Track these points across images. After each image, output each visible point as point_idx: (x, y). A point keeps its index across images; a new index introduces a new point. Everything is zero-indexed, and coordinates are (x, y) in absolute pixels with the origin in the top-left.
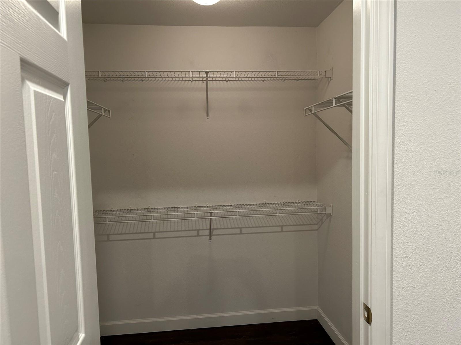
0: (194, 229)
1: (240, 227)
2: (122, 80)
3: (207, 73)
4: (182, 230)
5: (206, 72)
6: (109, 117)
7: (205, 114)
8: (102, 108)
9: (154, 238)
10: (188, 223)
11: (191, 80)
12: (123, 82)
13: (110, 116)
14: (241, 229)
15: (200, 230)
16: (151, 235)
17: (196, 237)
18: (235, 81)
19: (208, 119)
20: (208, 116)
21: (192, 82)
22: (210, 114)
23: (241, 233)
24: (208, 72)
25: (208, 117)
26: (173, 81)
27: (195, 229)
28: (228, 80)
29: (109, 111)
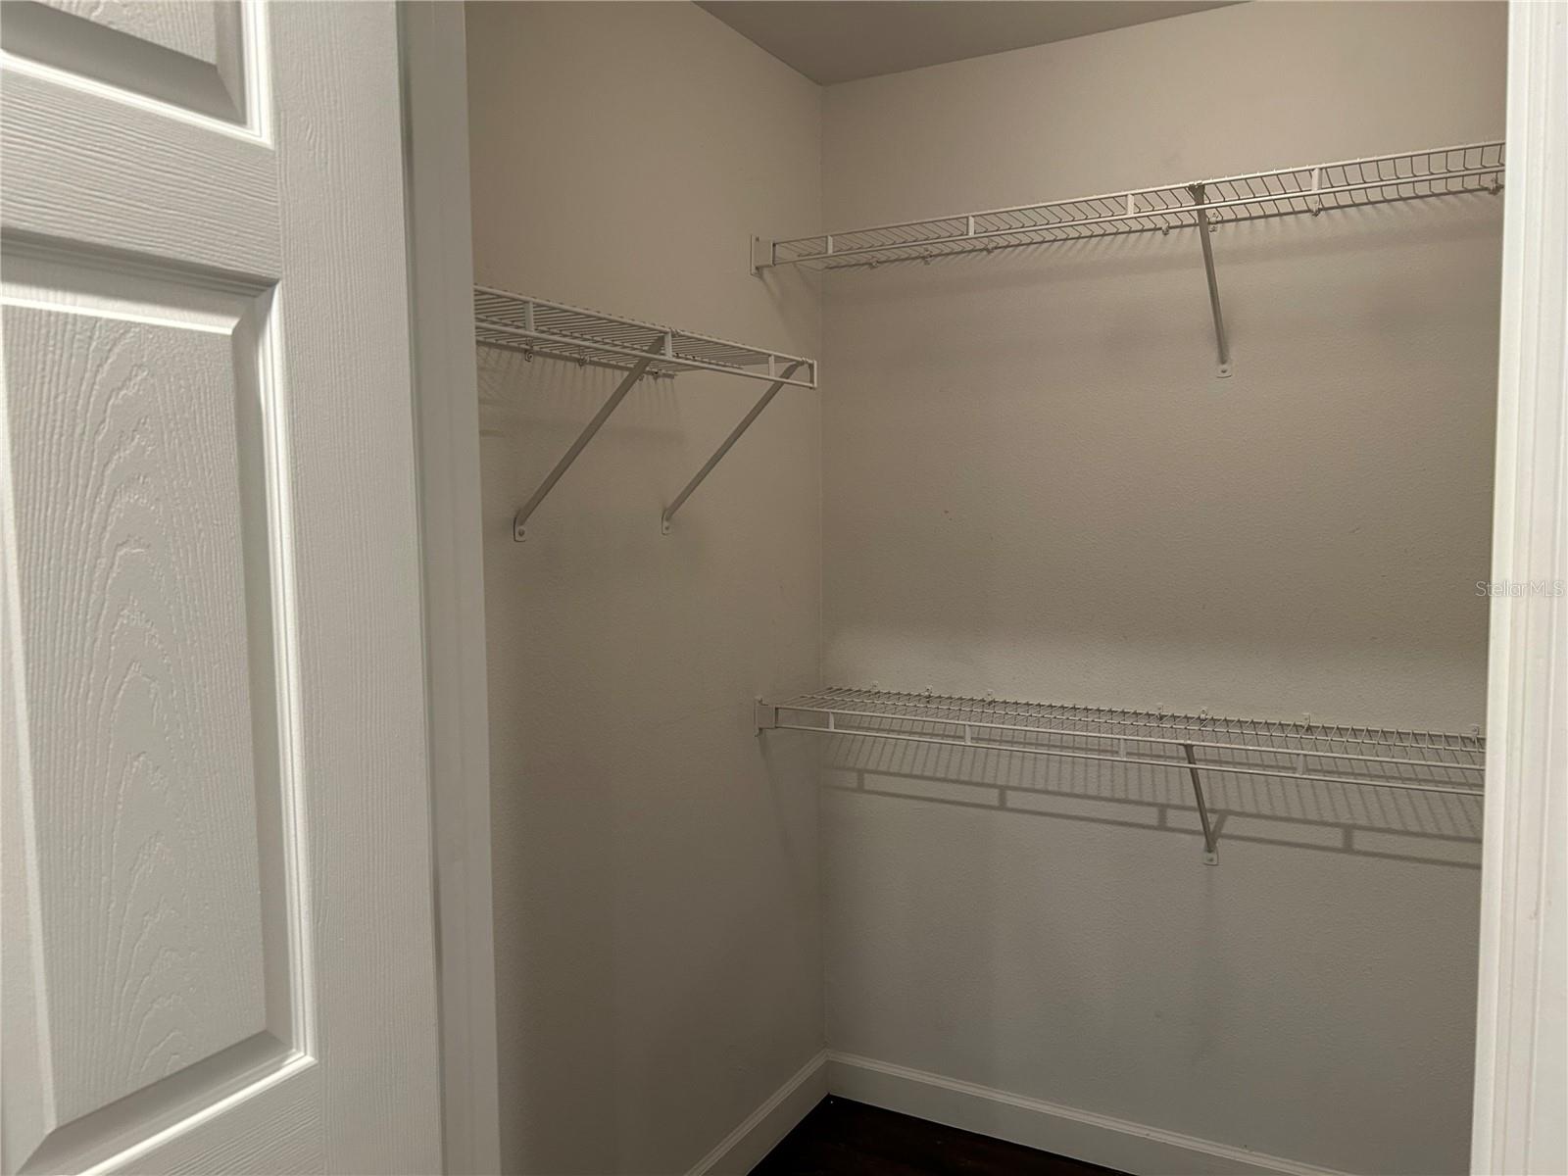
0: (1148, 798)
1: (1342, 821)
2: (924, 258)
3: (1198, 192)
4: (1102, 795)
5: (1191, 188)
6: (811, 385)
7: (1215, 355)
8: (770, 355)
9: (1002, 806)
10: (1126, 774)
11: (1160, 229)
12: (927, 263)
13: (812, 381)
14: (1349, 830)
15: (1169, 806)
16: (992, 797)
17: (1157, 833)
18: (1369, 206)
19: (1224, 372)
20: (1223, 359)
21: (1165, 234)
22: (1233, 353)
23: (1348, 848)
24: (1202, 187)
25: (1225, 367)
26: (1094, 240)
27: (1151, 800)
28: (1320, 210)
29: (811, 366)
